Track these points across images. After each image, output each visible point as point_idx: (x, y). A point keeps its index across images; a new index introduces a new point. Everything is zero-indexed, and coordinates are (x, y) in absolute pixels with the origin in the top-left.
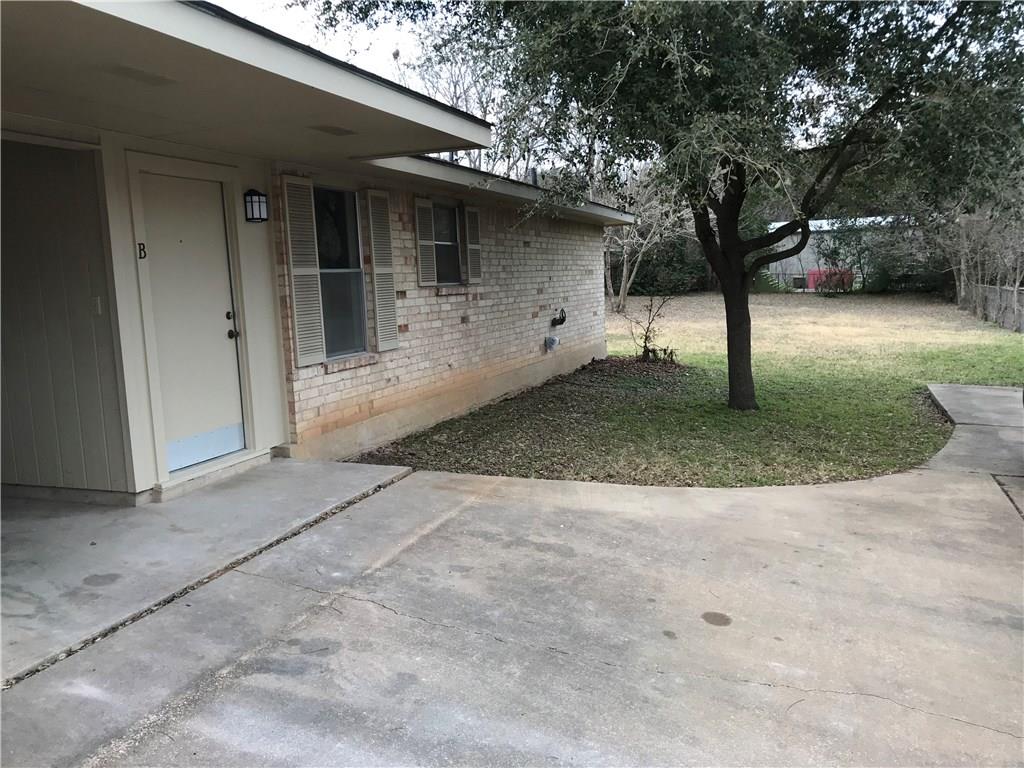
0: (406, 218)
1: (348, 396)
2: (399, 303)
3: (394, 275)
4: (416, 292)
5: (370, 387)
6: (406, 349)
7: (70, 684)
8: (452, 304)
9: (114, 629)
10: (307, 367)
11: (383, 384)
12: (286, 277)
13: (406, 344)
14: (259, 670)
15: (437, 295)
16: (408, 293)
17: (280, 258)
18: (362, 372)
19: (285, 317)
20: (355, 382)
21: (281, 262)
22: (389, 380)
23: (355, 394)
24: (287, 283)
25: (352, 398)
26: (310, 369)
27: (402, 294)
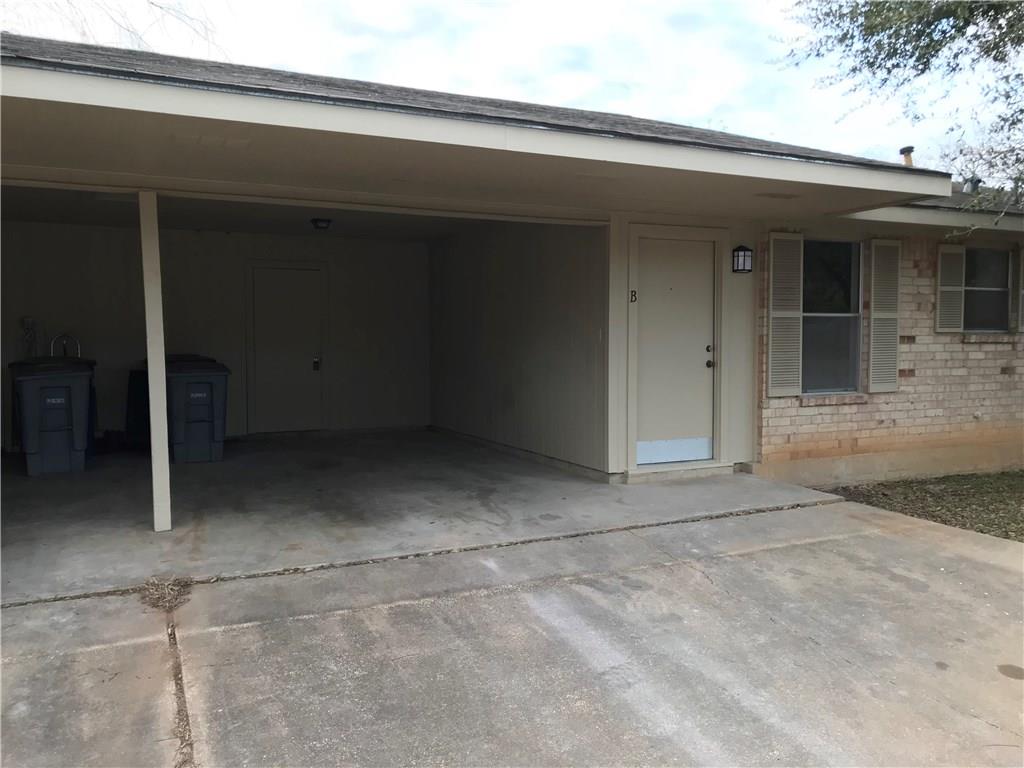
0: (924, 265)
1: (825, 430)
2: (904, 347)
3: (899, 320)
4: (931, 338)
5: (855, 426)
6: (909, 393)
7: (486, 559)
8: (986, 352)
9: (530, 541)
10: (780, 398)
11: (872, 425)
12: (765, 319)
13: (910, 389)
14: (587, 585)
15: (963, 342)
16: (917, 339)
17: (762, 303)
18: (846, 409)
19: (761, 353)
20: (835, 418)
21: (762, 306)
22: (882, 421)
23: (836, 429)
24: (765, 324)
25: (831, 432)
26: (782, 401)
27: (911, 339)
